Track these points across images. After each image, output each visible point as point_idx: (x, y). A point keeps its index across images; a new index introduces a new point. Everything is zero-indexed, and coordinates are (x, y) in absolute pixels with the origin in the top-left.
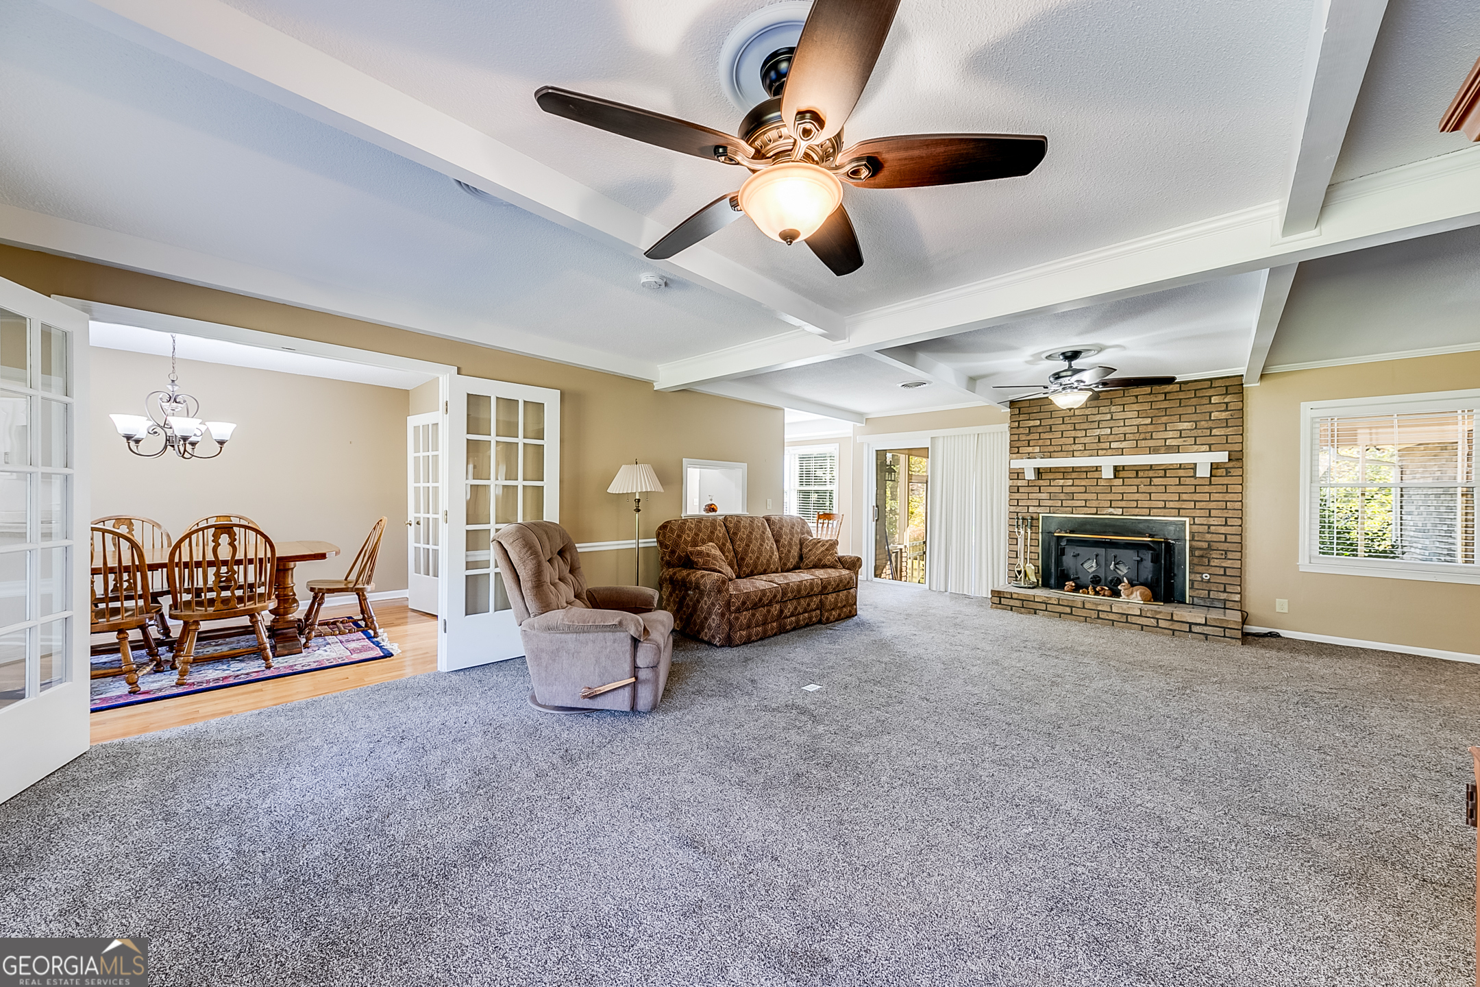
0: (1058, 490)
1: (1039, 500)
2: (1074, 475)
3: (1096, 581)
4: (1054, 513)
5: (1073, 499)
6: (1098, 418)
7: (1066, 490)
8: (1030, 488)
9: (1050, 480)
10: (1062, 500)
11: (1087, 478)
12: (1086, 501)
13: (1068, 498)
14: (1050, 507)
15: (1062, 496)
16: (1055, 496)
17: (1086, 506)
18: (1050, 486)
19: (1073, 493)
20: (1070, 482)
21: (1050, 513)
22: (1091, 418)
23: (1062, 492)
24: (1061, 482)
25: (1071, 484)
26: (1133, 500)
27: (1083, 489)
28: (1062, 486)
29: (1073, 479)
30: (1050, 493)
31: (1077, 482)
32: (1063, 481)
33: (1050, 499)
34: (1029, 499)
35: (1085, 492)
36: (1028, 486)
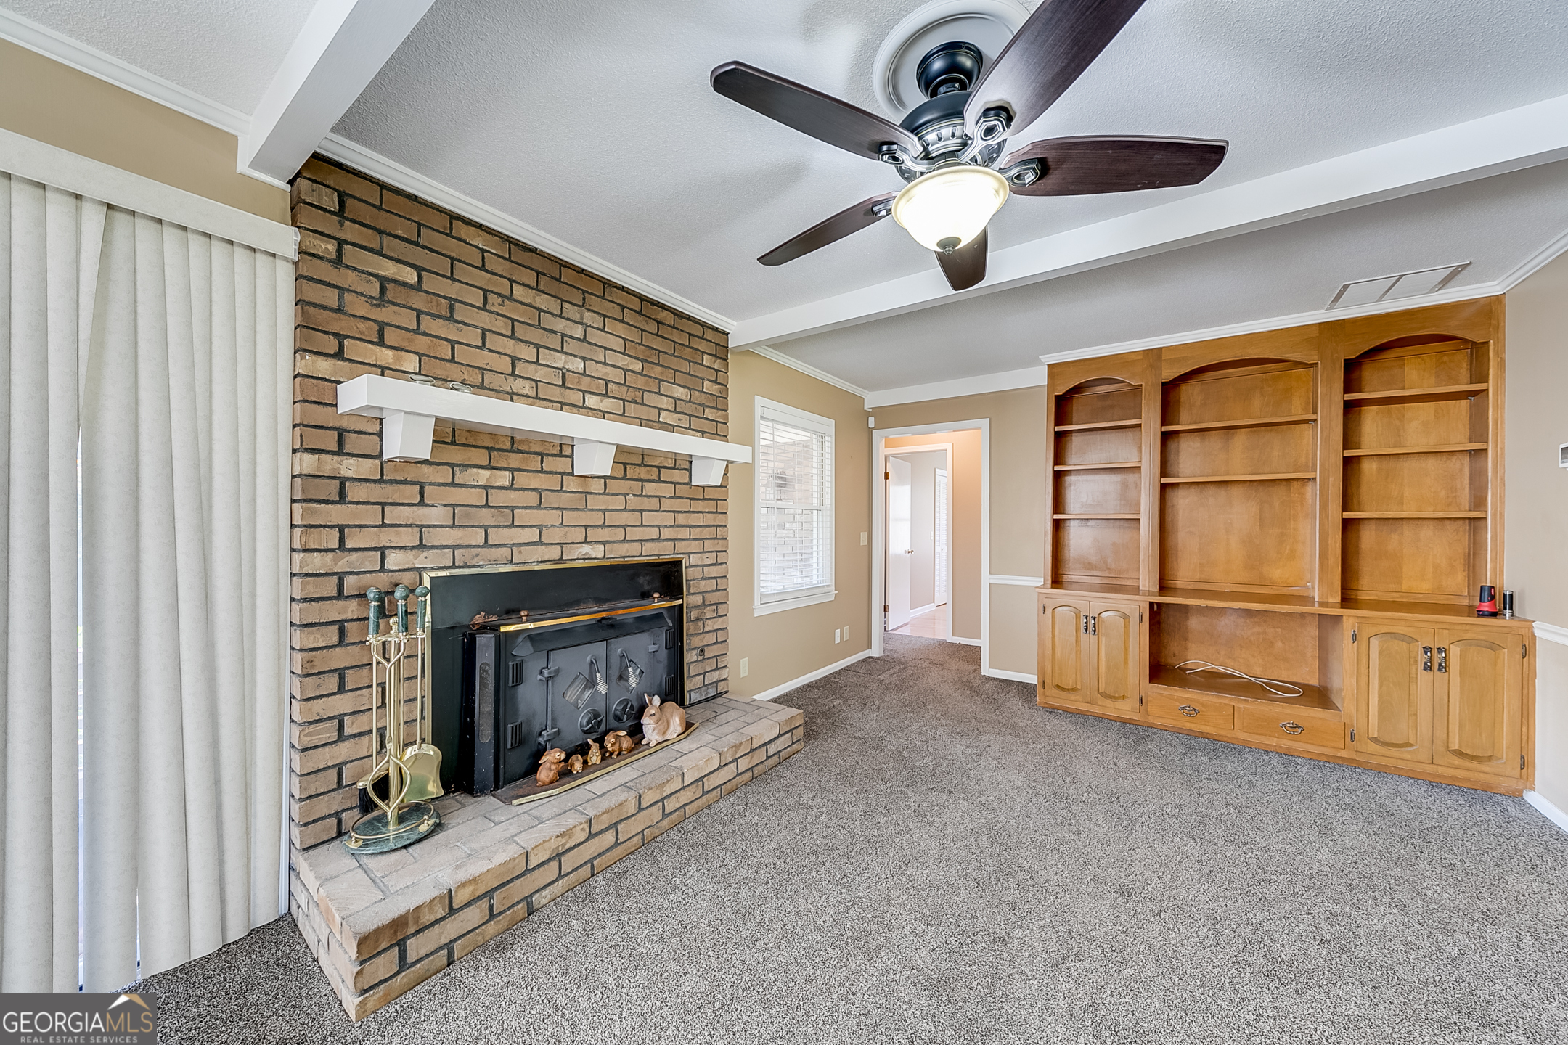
0: (475, 497)
1: (421, 526)
2: (515, 460)
3: (598, 730)
4: (466, 566)
5: (512, 525)
6: (560, 325)
7: (497, 498)
8: (389, 488)
9: (452, 466)
10: (486, 528)
11: (542, 471)
12: (540, 528)
13: (502, 521)
14: (454, 547)
15: (486, 516)
16: (468, 516)
17: (540, 543)
18: (453, 484)
19: (512, 508)
20: (504, 478)
21: (454, 566)
22: (548, 321)
23: (487, 505)
24: (483, 476)
25: (507, 483)
26: (619, 526)
27: (532, 499)
28: (486, 488)
29: (513, 470)
30: (454, 506)
31: (522, 479)
32: (486, 473)
33: (453, 525)
34: (383, 525)
35: (539, 507)
36: (381, 480)
